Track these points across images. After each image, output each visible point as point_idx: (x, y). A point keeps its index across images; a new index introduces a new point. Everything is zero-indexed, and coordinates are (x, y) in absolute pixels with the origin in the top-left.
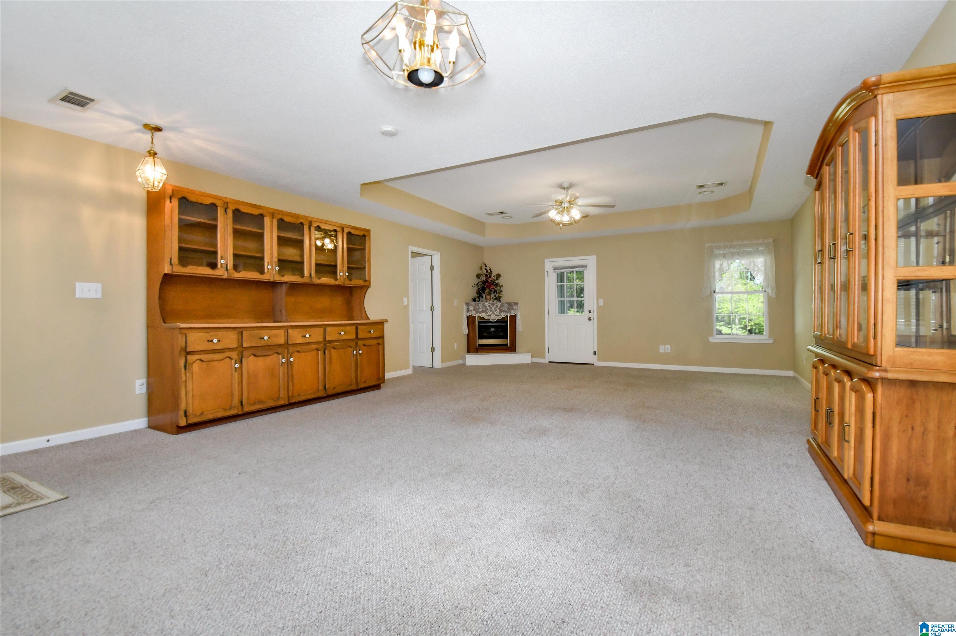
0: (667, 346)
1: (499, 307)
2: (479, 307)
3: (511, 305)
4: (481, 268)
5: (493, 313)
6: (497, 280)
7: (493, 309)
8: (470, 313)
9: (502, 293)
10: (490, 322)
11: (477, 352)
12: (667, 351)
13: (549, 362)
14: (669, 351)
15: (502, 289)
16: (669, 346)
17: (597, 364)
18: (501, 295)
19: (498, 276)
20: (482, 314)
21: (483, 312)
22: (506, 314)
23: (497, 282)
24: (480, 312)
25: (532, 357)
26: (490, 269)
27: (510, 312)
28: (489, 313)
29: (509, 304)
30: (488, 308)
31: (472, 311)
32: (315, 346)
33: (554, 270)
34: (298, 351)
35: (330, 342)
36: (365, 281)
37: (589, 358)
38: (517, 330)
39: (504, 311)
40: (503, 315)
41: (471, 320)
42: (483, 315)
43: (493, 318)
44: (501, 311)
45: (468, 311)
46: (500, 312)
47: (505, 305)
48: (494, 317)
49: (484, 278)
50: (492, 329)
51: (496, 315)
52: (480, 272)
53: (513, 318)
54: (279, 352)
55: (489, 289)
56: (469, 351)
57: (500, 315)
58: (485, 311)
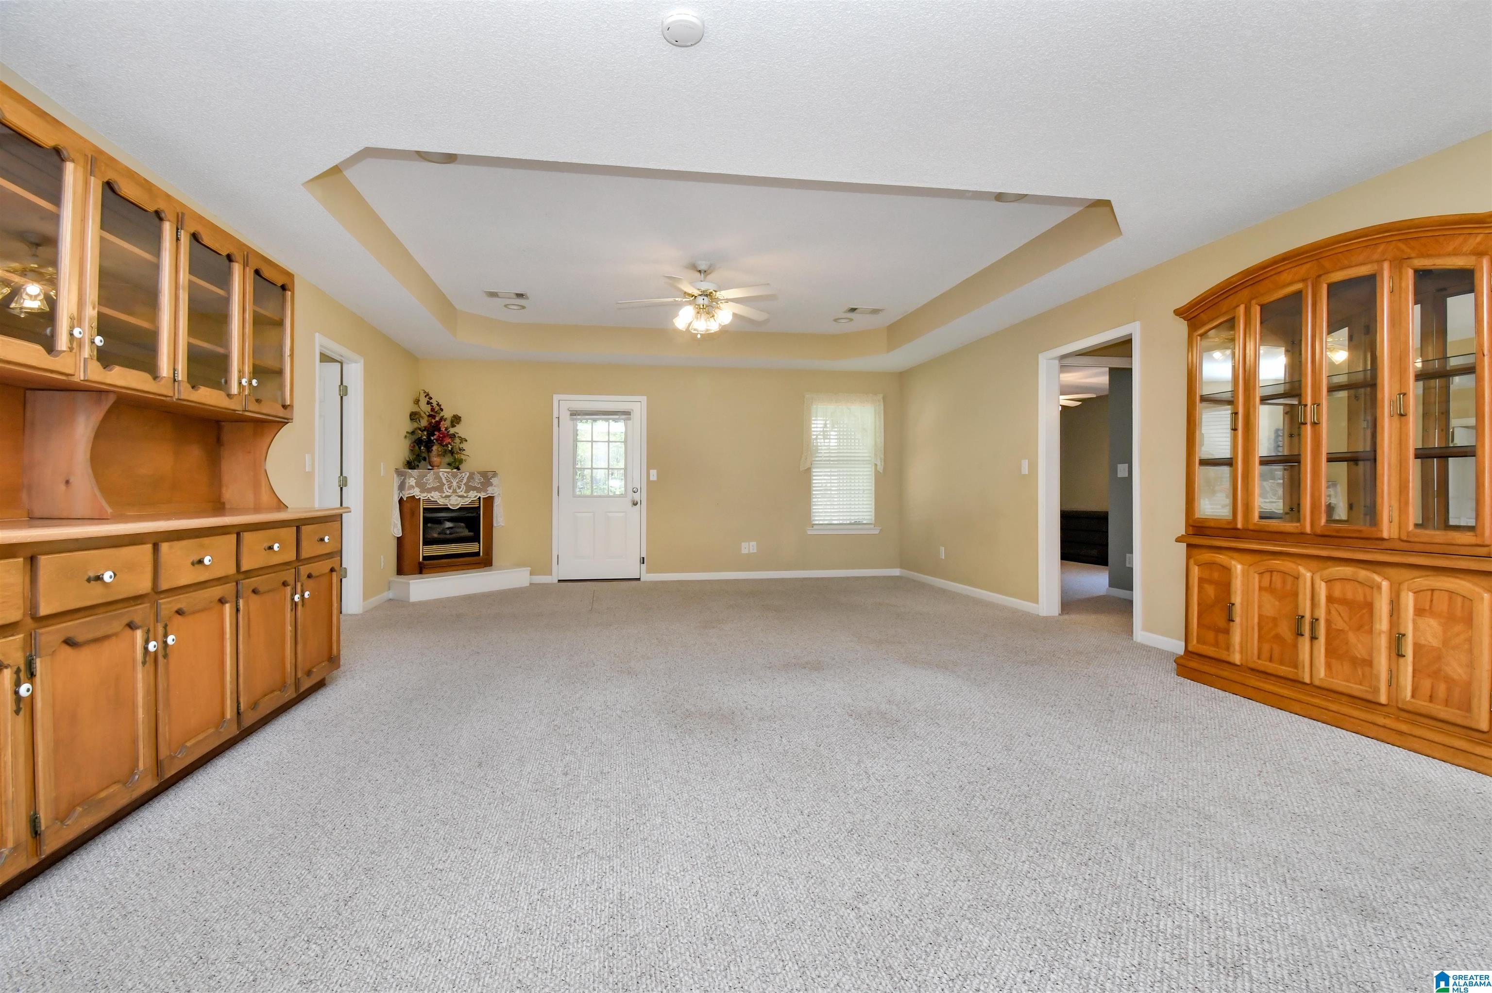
0: (752, 543)
1: (465, 481)
2: (427, 480)
3: (487, 477)
4: (417, 402)
5: (455, 491)
6: (453, 426)
7: (455, 484)
8: (406, 494)
9: (464, 452)
10: (447, 509)
11: (421, 572)
12: (751, 551)
13: (559, 581)
14: (755, 551)
15: (464, 446)
16: (754, 543)
17: (646, 577)
18: (463, 457)
19: (456, 420)
20: (433, 494)
21: (434, 489)
22: (479, 495)
23: (452, 431)
24: (429, 491)
25: (531, 574)
26: (438, 404)
27: (486, 491)
28: (447, 492)
29: (484, 474)
30: (445, 481)
31: (413, 487)
32: (217, 591)
33: (571, 415)
34: (179, 612)
35: (249, 574)
36: (285, 407)
37: (631, 569)
38: (495, 524)
39: (475, 489)
40: (473, 495)
41: (407, 506)
42: (435, 496)
43: (455, 502)
44: (469, 488)
45: (402, 487)
46: (467, 491)
47: (477, 478)
48: (456, 500)
49: (424, 423)
50: (448, 524)
51: (460, 496)
52: (415, 409)
53: (490, 500)
54: (137, 620)
55: (441, 444)
56: (400, 571)
57: (467, 497)
58: (440, 489)
